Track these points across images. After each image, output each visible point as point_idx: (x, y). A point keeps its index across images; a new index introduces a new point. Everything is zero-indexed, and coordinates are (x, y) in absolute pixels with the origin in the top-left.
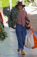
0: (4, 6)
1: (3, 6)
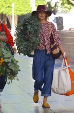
1: (18, 13)
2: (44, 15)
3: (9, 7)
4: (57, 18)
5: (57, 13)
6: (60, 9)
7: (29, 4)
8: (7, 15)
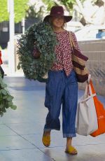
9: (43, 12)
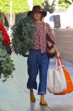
0: (18, 12)
1: (15, 12)
2: (39, 15)
3: (7, 5)
4: (54, 16)
5: (54, 12)
6: (57, 7)
7: (26, 2)
8: (5, 13)
9: (55, 5)
